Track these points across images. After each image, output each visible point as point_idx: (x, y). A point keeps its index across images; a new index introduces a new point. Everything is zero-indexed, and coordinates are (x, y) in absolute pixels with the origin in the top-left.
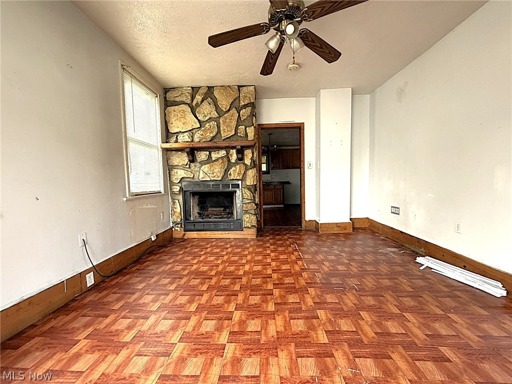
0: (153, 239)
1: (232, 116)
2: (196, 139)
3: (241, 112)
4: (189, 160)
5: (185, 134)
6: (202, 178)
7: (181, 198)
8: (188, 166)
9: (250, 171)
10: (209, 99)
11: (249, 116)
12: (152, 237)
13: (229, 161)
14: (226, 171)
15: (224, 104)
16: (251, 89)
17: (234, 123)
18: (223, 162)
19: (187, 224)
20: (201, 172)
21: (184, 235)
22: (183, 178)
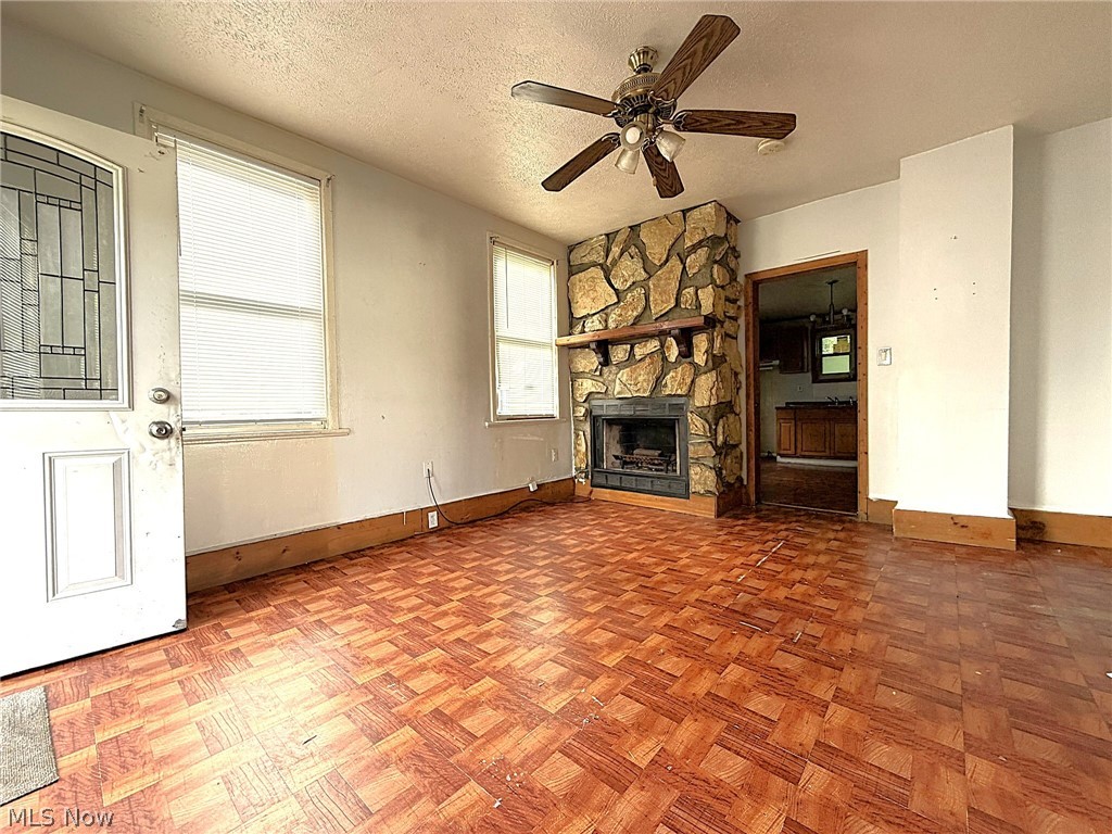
0: (532, 490)
1: (671, 271)
2: (612, 325)
3: (688, 260)
4: (600, 363)
5: (595, 318)
6: (619, 393)
7: (587, 427)
8: (598, 373)
9: (703, 377)
10: (633, 250)
11: (704, 266)
12: (530, 485)
13: (665, 359)
14: (658, 381)
15: (656, 252)
16: (709, 210)
17: (674, 285)
18: (652, 363)
19: (596, 475)
20: (618, 381)
21: (591, 492)
22: (591, 393)
